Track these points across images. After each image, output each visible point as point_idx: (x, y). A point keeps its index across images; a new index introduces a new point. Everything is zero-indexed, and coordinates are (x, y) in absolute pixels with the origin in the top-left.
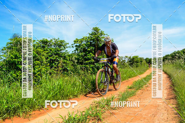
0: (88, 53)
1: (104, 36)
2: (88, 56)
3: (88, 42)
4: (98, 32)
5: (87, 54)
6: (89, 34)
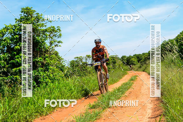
0: (15, 53)
1: (43, 22)
2: (17, 60)
3: (15, 34)
4: (32, 16)
5: (14, 55)
6: (16, 19)
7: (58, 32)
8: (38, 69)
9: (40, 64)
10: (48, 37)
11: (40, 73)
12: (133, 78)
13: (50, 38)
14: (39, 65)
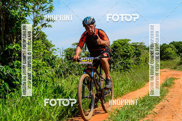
7: (48, 2)
8: (13, 63)
9: (17, 55)
10: (30, 10)
11: (15, 71)
12: (168, 83)
13: (35, 13)
14: (15, 55)
